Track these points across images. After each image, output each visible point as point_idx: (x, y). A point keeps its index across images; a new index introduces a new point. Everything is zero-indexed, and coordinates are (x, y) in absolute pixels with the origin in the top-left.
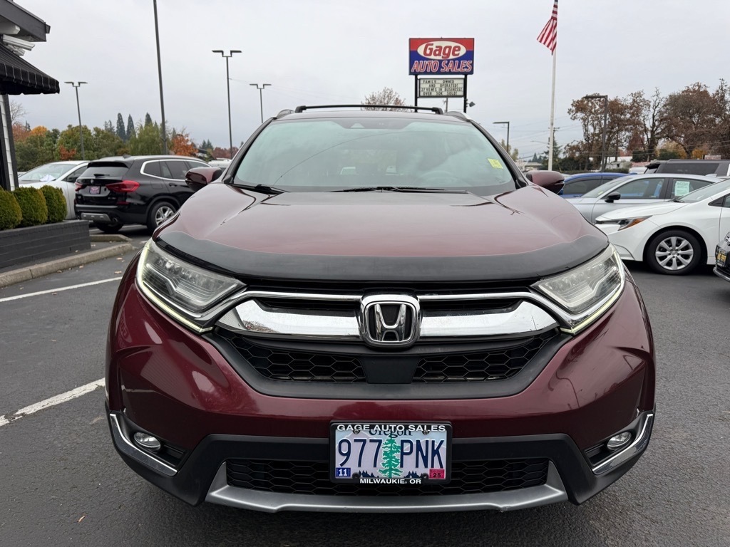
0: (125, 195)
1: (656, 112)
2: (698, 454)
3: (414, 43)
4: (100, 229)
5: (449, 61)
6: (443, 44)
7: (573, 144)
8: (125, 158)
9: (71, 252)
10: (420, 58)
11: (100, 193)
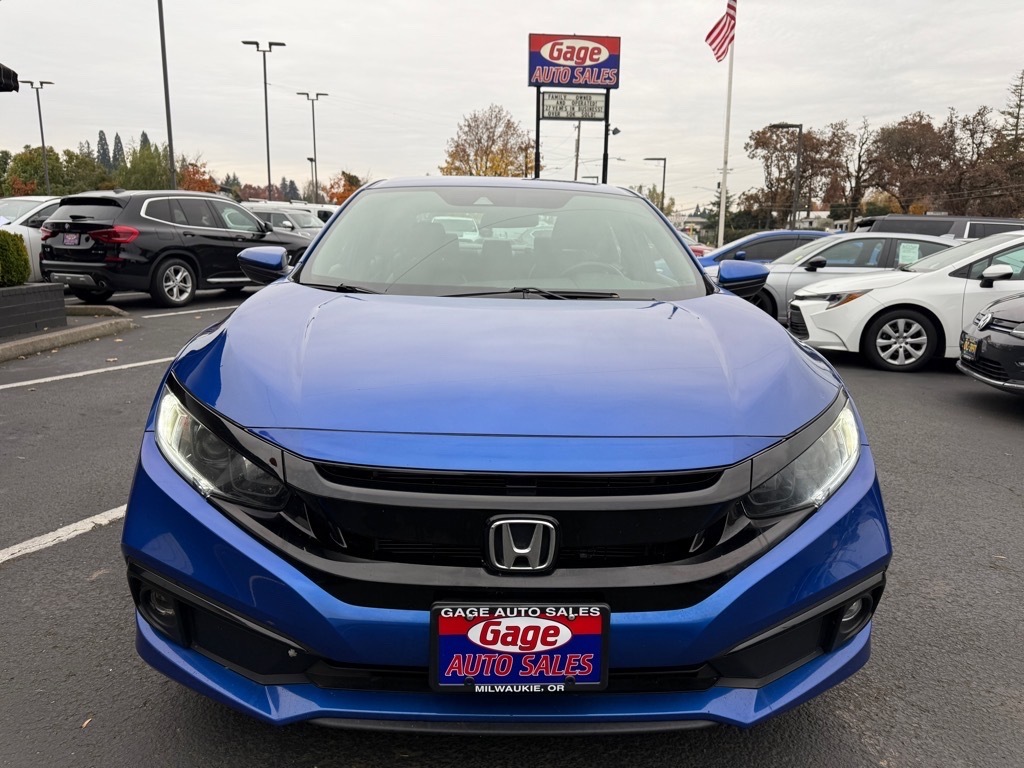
0: (118, 248)
1: (863, 151)
2: (969, 614)
3: (536, 41)
4: (80, 298)
5: (584, 68)
6: (578, 44)
7: (751, 193)
8: (117, 192)
9: (37, 329)
10: (544, 63)
11: (79, 244)
